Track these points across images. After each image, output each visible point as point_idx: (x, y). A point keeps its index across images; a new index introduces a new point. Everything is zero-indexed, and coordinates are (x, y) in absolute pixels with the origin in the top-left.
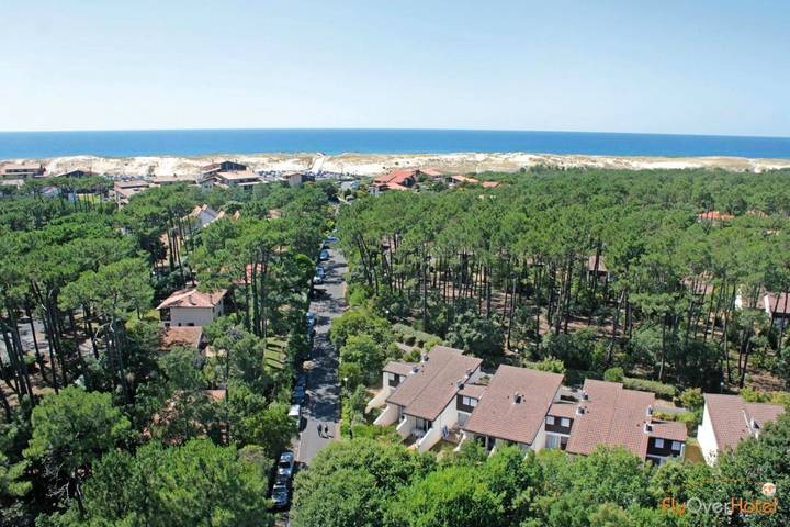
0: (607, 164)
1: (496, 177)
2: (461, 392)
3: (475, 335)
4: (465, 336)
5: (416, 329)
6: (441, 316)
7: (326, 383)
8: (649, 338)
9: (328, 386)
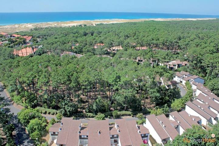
0: (55, 26)
1: (25, 34)
2: (81, 134)
3: (71, 109)
4: (68, 110)
5: (45, 108)
6: (54, 102)
7: (25, 139)
8: (120, 99)
9: (27, 140)
